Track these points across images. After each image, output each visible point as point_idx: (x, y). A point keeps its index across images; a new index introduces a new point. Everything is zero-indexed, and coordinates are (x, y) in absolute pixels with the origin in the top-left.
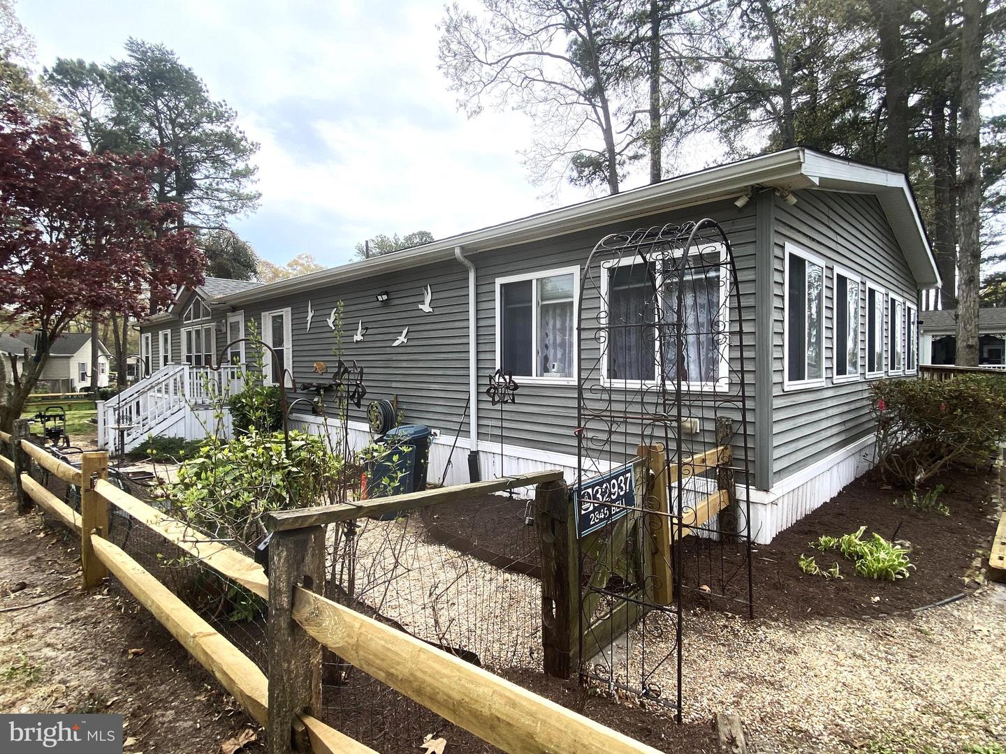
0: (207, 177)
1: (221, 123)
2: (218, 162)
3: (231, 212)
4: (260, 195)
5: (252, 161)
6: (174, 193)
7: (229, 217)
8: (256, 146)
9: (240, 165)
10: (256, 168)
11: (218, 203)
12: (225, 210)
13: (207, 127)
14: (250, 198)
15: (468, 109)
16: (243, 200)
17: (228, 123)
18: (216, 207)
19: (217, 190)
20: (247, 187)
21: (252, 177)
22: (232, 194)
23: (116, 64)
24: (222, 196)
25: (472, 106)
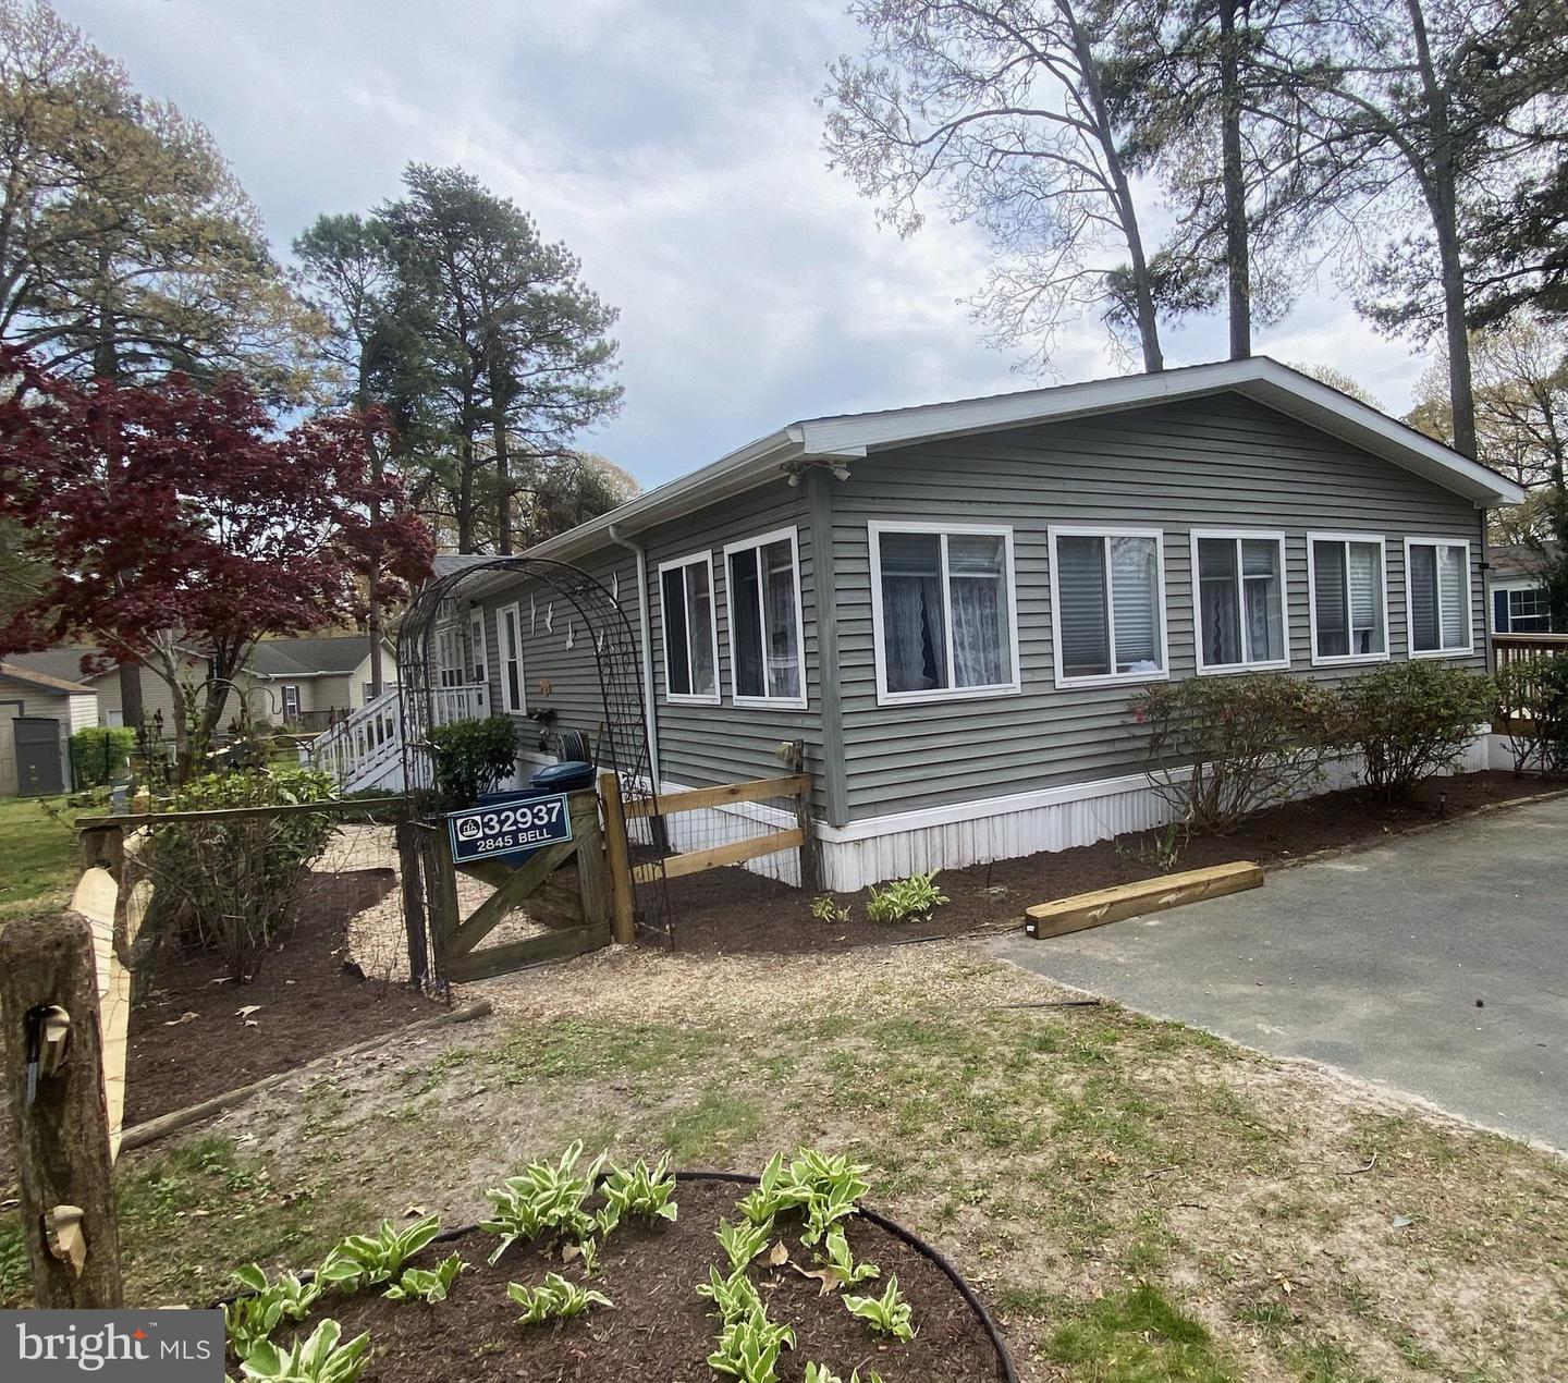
0: (541, 369)
1: (556, 279)
2: (557, 343)
3: (580, 423)
4: (621, 389)
5: (608, 336)
6: (489, 403)
7: (578, 431)
8: (612, 314)
9: (591, 344)
10: (614, 345)
11: (558, 411)
12: (570, 421)
13: (537, 287)
14: (606, 397)
15: (899, 221)
16: (596, 402)
17: (569, 279)
18: (556, 418)
19: (556, 390)
20: (604, 378)
21: (612, 361)
22: (578, 394)
23: (392, 208)
24: (564, 398)
25: (904, 215)
